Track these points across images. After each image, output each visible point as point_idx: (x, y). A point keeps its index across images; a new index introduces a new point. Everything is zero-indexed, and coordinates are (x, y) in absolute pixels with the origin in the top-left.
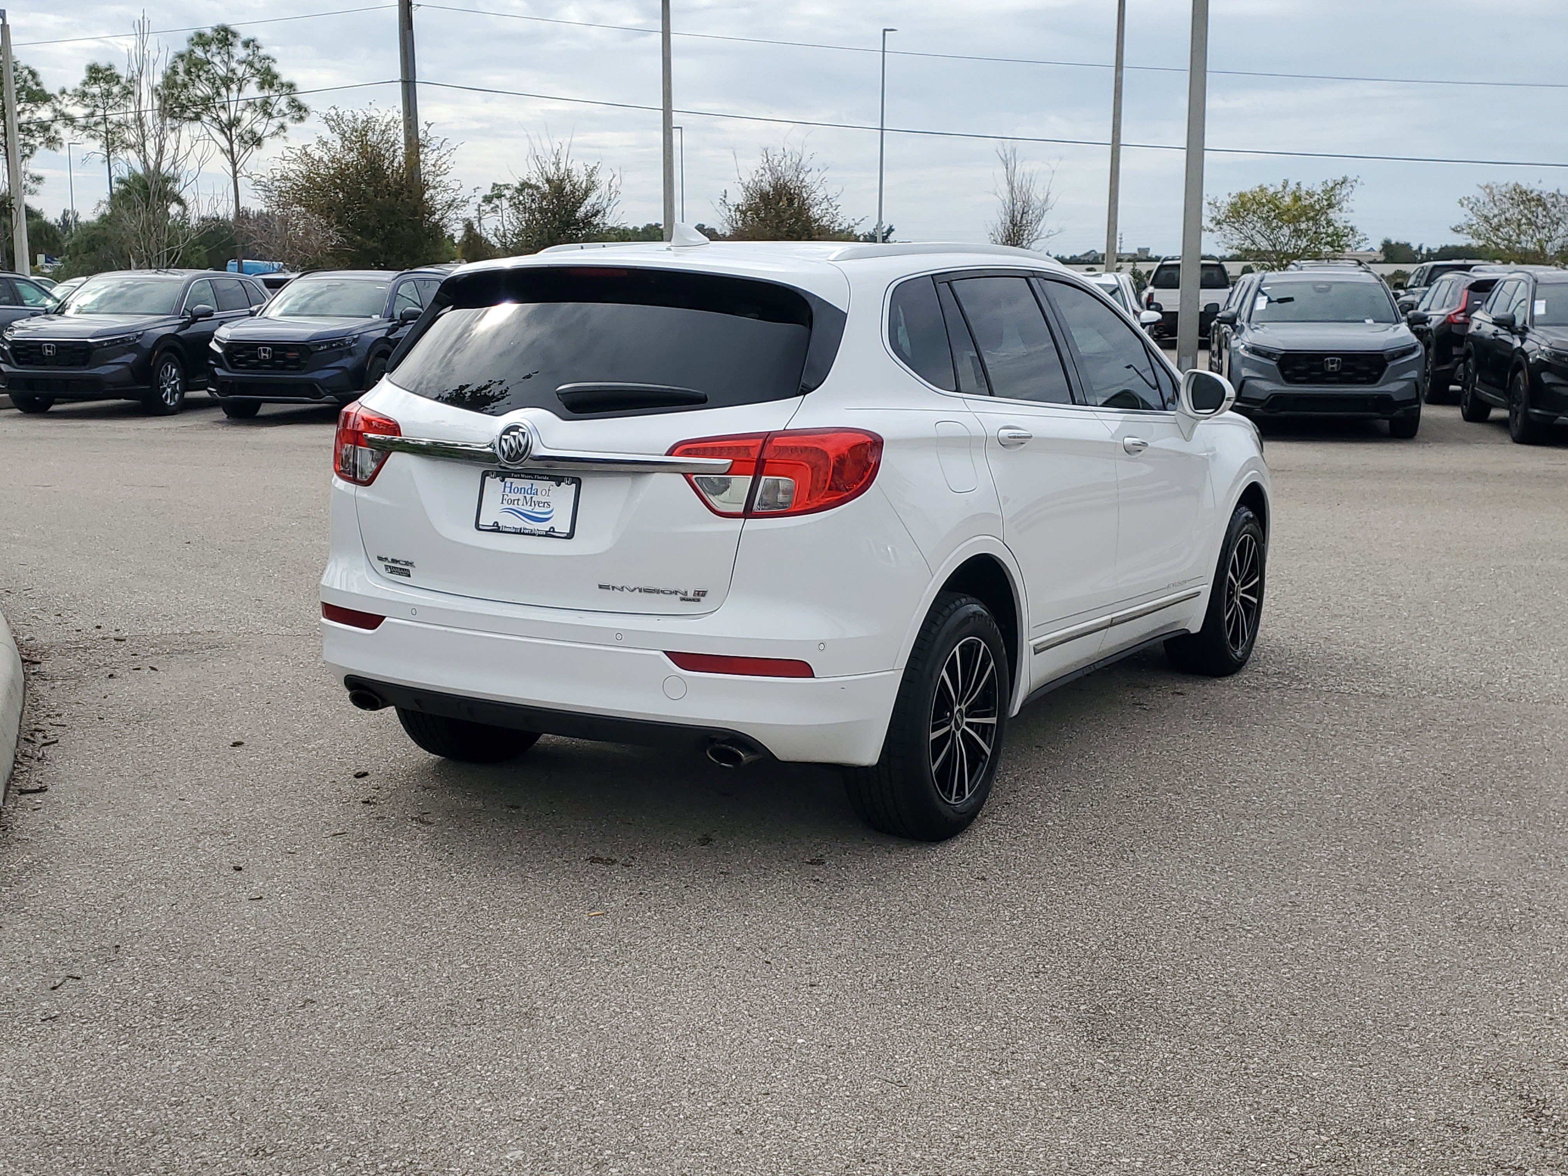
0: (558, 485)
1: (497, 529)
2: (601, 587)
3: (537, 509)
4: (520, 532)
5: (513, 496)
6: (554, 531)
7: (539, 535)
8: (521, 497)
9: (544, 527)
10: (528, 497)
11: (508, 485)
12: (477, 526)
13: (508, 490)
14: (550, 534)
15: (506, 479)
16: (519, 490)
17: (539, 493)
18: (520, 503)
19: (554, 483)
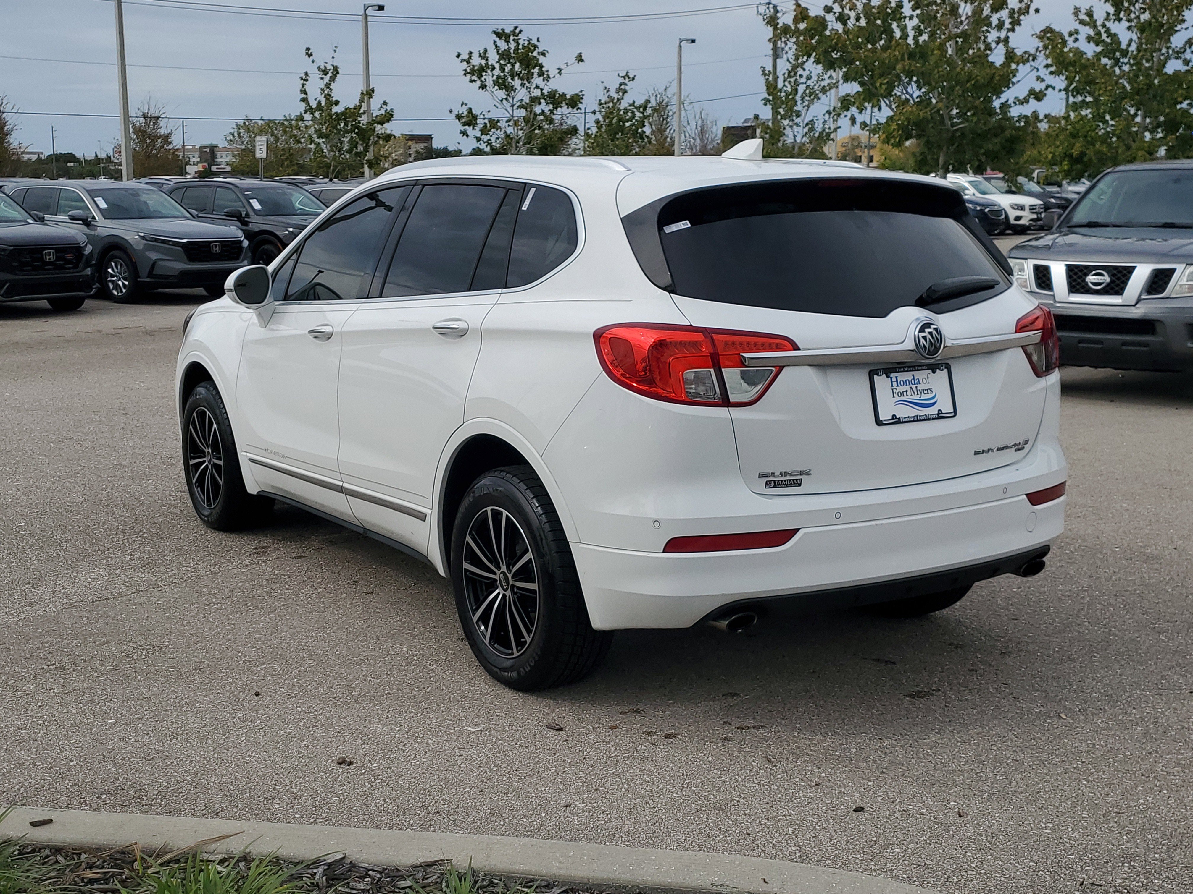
0: (934, 372)
1: (897, 421)
2: (976, 453)
3: (924, 397)
4: (917, 419)
5: (901, 389)
6: (942, 413)
7: (933, 419)
8: (907, 388)
9: (932, 411)
10: (914, 387)
11: (894, 379)
12: (879, 423)
13: (895, 384)
14: (940, 416)
15: (892, 375)
16: (905, 383)
17: (921, 382)
18: (909, 393)
19: (930, 371)
